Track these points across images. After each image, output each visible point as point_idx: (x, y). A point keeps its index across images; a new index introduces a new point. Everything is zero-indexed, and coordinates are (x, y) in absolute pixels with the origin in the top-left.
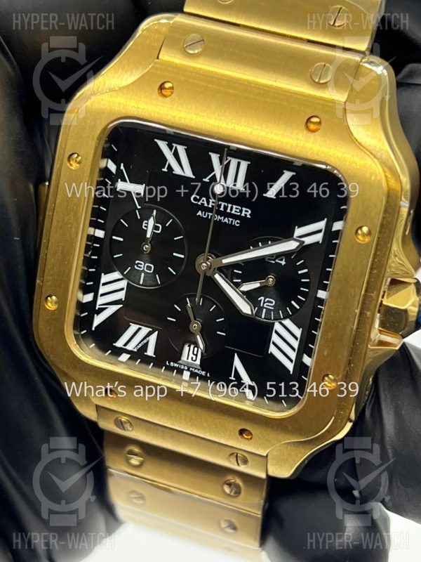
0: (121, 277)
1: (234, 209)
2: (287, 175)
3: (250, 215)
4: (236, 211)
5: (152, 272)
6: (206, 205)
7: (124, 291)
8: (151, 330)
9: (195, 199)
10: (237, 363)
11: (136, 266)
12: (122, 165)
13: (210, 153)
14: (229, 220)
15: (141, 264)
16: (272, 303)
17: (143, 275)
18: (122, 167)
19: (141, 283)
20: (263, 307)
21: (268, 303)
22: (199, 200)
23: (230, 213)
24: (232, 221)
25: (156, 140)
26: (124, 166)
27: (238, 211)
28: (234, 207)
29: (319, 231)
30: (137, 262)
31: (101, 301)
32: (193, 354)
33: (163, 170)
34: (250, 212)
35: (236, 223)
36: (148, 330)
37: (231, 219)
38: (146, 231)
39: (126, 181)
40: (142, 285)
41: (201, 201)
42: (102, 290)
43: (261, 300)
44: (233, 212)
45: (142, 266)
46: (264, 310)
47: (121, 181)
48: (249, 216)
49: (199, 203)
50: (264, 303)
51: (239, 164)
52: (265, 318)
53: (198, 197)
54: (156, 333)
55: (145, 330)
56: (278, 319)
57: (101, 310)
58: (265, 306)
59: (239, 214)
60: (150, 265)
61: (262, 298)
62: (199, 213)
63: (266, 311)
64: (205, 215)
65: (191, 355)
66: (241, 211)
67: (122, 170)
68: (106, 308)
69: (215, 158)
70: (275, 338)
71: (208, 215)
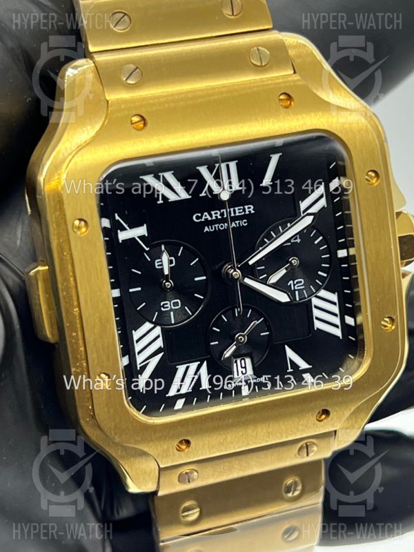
0: (152, 326)
1: (237, 211)
2: (275, 158)
3: (253, 210)
4: (239, 213)
5: (180, 306)
6: (210, 219)
7: (161, 338)
8: (199, 363)
9: (198, 218)
10: (290, 354)
11: (162, 309)
12: (116, 215)
13: (197, 168)
14: (236, 224)
15: (167, 304)
16: (301, 282)
17: (172, 313)
18: (117, 217)
19: (173, 322)
20: (295, 290)
21: (298, 284)
22: (201, 217)
23: (235, 216)
24: (239, 223)
25: (141, 177)
26: (118, 215)
27: (241, 211)
28: (237, 209)
29: (321, 197)
30: (162, 304)
31: (140, 359)
32: (242, 367)
33: (158, 202)
34: (252, 207)
35: (244, 223)
36: (196, 364)
37: (237, 222)
38: (162, 269)
39: (125, 229)
40: (175, 324)
41: (204, 217)
42: (138, 347)
43: (291, 285)
44: (237, 214)
45: (168, 305)
46: (297, 292)
47: (121, 231)
48: (253, 212)
49: (203, 220)
50: (294, 285)
51: (228, 166)
52: (300, 300)
53: (200, 215)
54: (205, 363)
55: (194, 366)
56: (311, 294)
57: (143, 368)
58: (296, 288)
59: (243, 213)
60: (176, 301)
61: (291, 282)
62: (206, 229)
63: (299, 293)
64: (212, 229)
65: (240, 369)
66: (244, 210)
67: (118, 220)
68: (148, 364)
69: (203, 170)
70: (316, 313)
71: (215, 227)
